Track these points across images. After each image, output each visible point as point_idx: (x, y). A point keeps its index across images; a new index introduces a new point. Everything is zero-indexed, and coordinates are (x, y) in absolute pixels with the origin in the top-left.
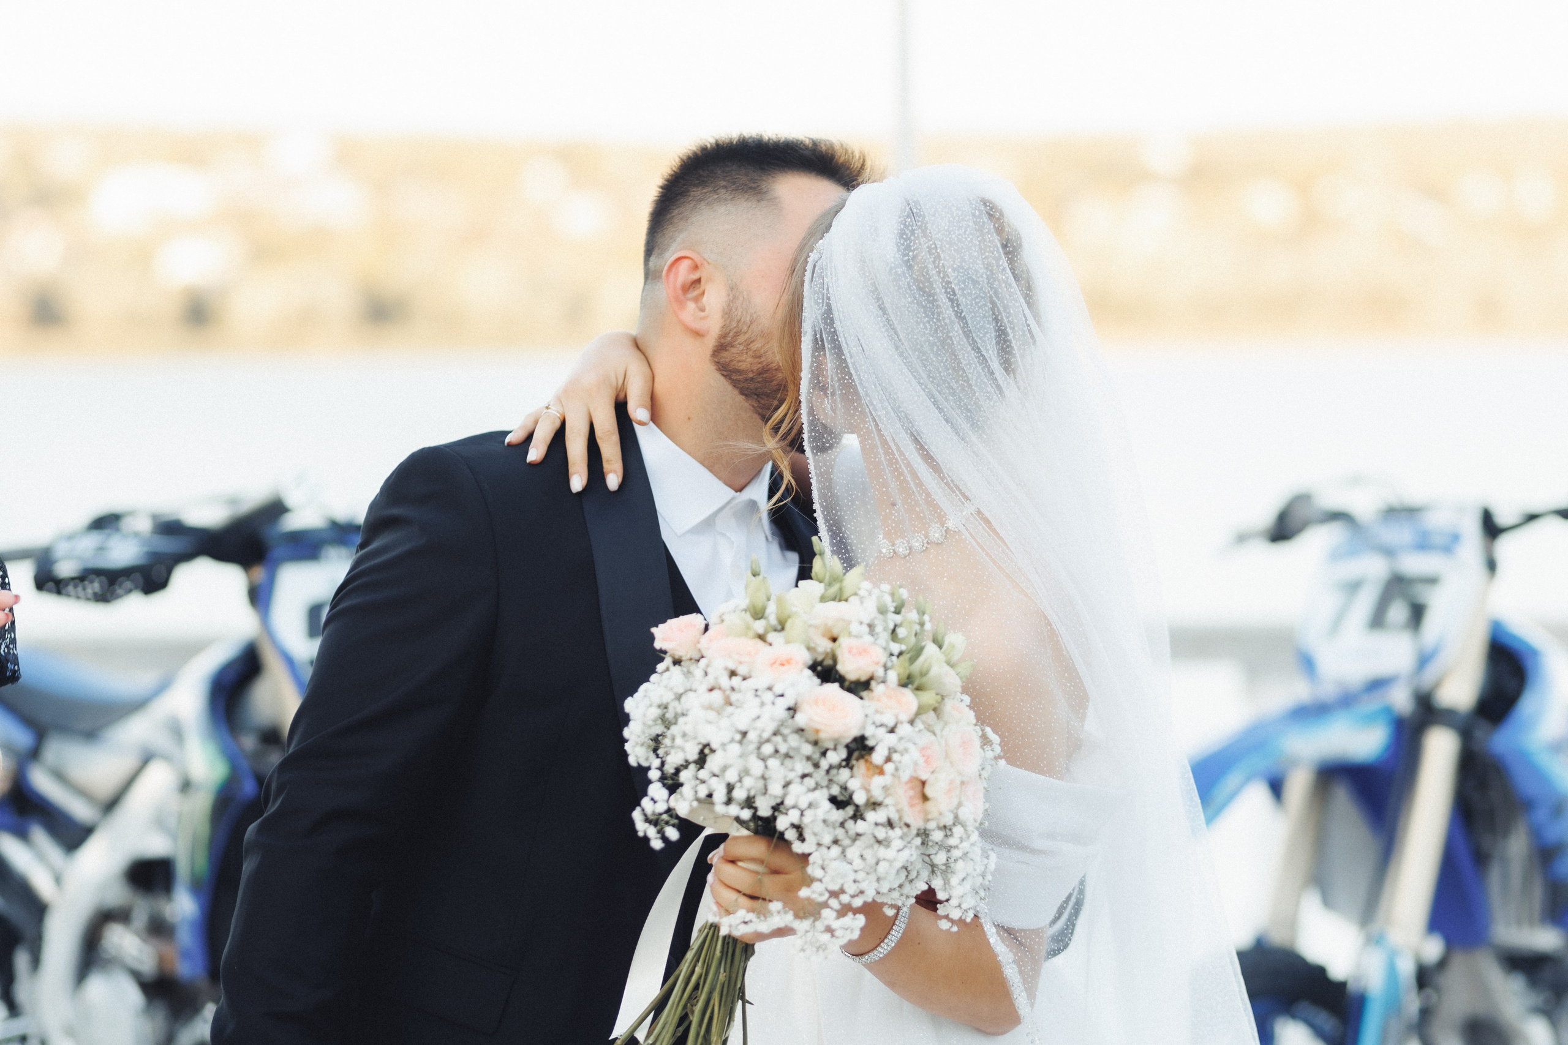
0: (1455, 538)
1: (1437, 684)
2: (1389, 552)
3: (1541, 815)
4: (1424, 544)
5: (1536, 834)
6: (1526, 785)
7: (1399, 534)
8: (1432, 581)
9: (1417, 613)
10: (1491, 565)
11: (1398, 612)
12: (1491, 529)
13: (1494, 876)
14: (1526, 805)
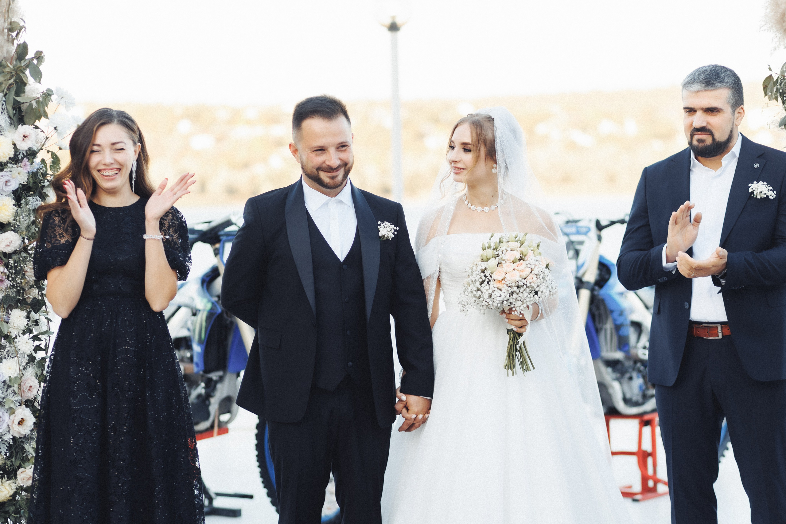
0: (589, 230)
1: (584, 275)
2: (567, 235)
3: (616, 314)
4: (578, 233)
5: (614, 320)
6: (610, 306)
7: (571, 229)
8: (581, 243)
9: (577, 253)
10: (599, 238)
11: (572, 253)
12: (600, 227)
13: (602, 335)
14: (612, 312)
